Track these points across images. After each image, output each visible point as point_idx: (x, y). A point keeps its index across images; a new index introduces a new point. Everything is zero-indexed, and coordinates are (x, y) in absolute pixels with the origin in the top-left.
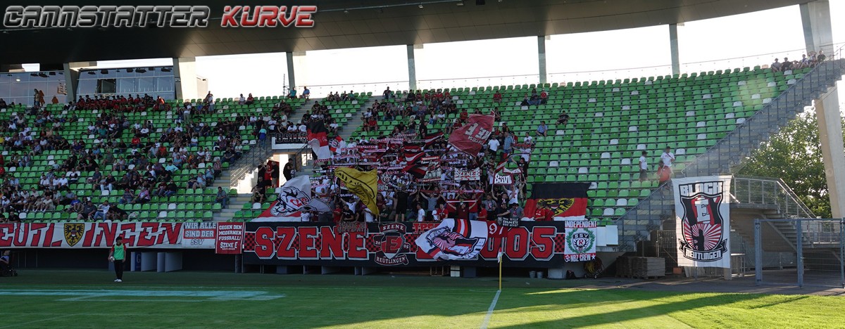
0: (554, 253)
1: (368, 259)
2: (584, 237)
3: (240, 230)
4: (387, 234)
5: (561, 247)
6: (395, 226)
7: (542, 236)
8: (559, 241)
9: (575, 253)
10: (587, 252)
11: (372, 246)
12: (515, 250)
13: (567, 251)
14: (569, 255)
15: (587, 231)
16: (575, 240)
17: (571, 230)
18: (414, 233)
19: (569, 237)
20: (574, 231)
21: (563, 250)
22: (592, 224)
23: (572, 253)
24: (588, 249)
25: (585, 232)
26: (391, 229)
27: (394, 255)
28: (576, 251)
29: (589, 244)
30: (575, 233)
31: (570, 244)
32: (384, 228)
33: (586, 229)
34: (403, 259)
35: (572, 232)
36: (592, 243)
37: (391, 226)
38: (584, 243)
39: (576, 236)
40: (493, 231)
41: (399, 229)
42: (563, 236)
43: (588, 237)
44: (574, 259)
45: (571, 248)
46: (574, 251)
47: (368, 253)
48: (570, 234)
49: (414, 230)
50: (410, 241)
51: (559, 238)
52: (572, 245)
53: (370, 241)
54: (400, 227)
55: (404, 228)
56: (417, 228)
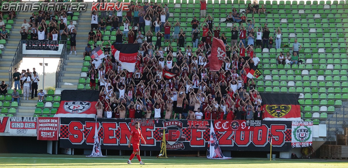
0: (285, 142)
1: (155, 145)
2: (304, 131)
3: (56, 123)
4: (169, 128)
5: (289, 137)
6: (174, 123)
7: (277, 131)
8: (288, 134)
9: (298, 142)
10: (307, 141)
11: (158, 137)
12: (259, 139)
13: (293, 140)
14: (295, 143)
15: (307, 127)
16: (298, 134)
17: (296, 127)
18: (188, 127)
19: (294, 132)
20: (298, 127)
21: (291, 140)
22: (310, 123)
23: (296, 141)
24: (307, 139)
25: (305, 128)
26: (171, 125)
27: (174, 143)
28: (299, 140)
29: (308, 136)
30: (298, 129)
31: (295, 136)
32: (167, 124)
33: (305, 126)
34: (181, 145)
35: (297, 128)
36: (310, 136)
37: (171, 123)
38: (304, 135)
39: (299, 131)
40: (244, 127)
41: (178, 126)
42: (290, 130)
43: (307, 132)
44: (298, 146)
45: (296, 138)
46: (298, 140)
47: (155, 141)
48: (295, 129)
49: (188, 125)
50: (185, 133)
51: (288, 132)
52: (297, 137)
53: (156, 133)
54: (178, 123)
55: (181, 124)
56: (190, 124)
